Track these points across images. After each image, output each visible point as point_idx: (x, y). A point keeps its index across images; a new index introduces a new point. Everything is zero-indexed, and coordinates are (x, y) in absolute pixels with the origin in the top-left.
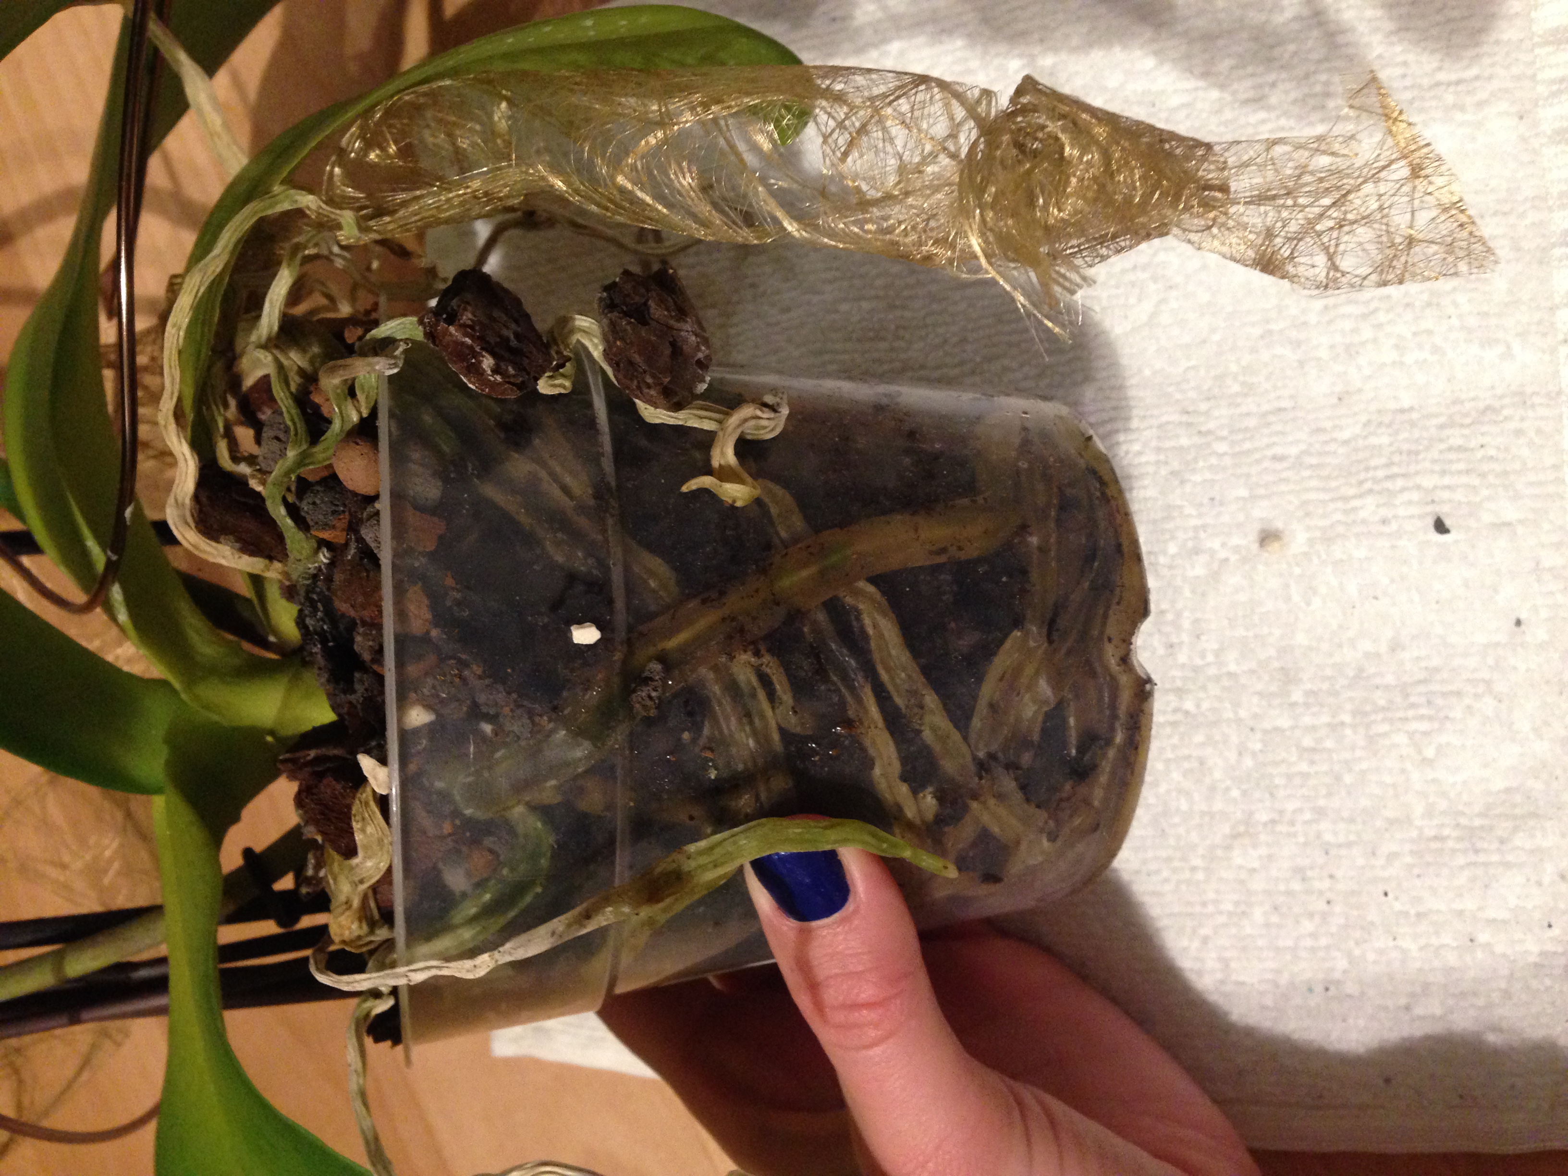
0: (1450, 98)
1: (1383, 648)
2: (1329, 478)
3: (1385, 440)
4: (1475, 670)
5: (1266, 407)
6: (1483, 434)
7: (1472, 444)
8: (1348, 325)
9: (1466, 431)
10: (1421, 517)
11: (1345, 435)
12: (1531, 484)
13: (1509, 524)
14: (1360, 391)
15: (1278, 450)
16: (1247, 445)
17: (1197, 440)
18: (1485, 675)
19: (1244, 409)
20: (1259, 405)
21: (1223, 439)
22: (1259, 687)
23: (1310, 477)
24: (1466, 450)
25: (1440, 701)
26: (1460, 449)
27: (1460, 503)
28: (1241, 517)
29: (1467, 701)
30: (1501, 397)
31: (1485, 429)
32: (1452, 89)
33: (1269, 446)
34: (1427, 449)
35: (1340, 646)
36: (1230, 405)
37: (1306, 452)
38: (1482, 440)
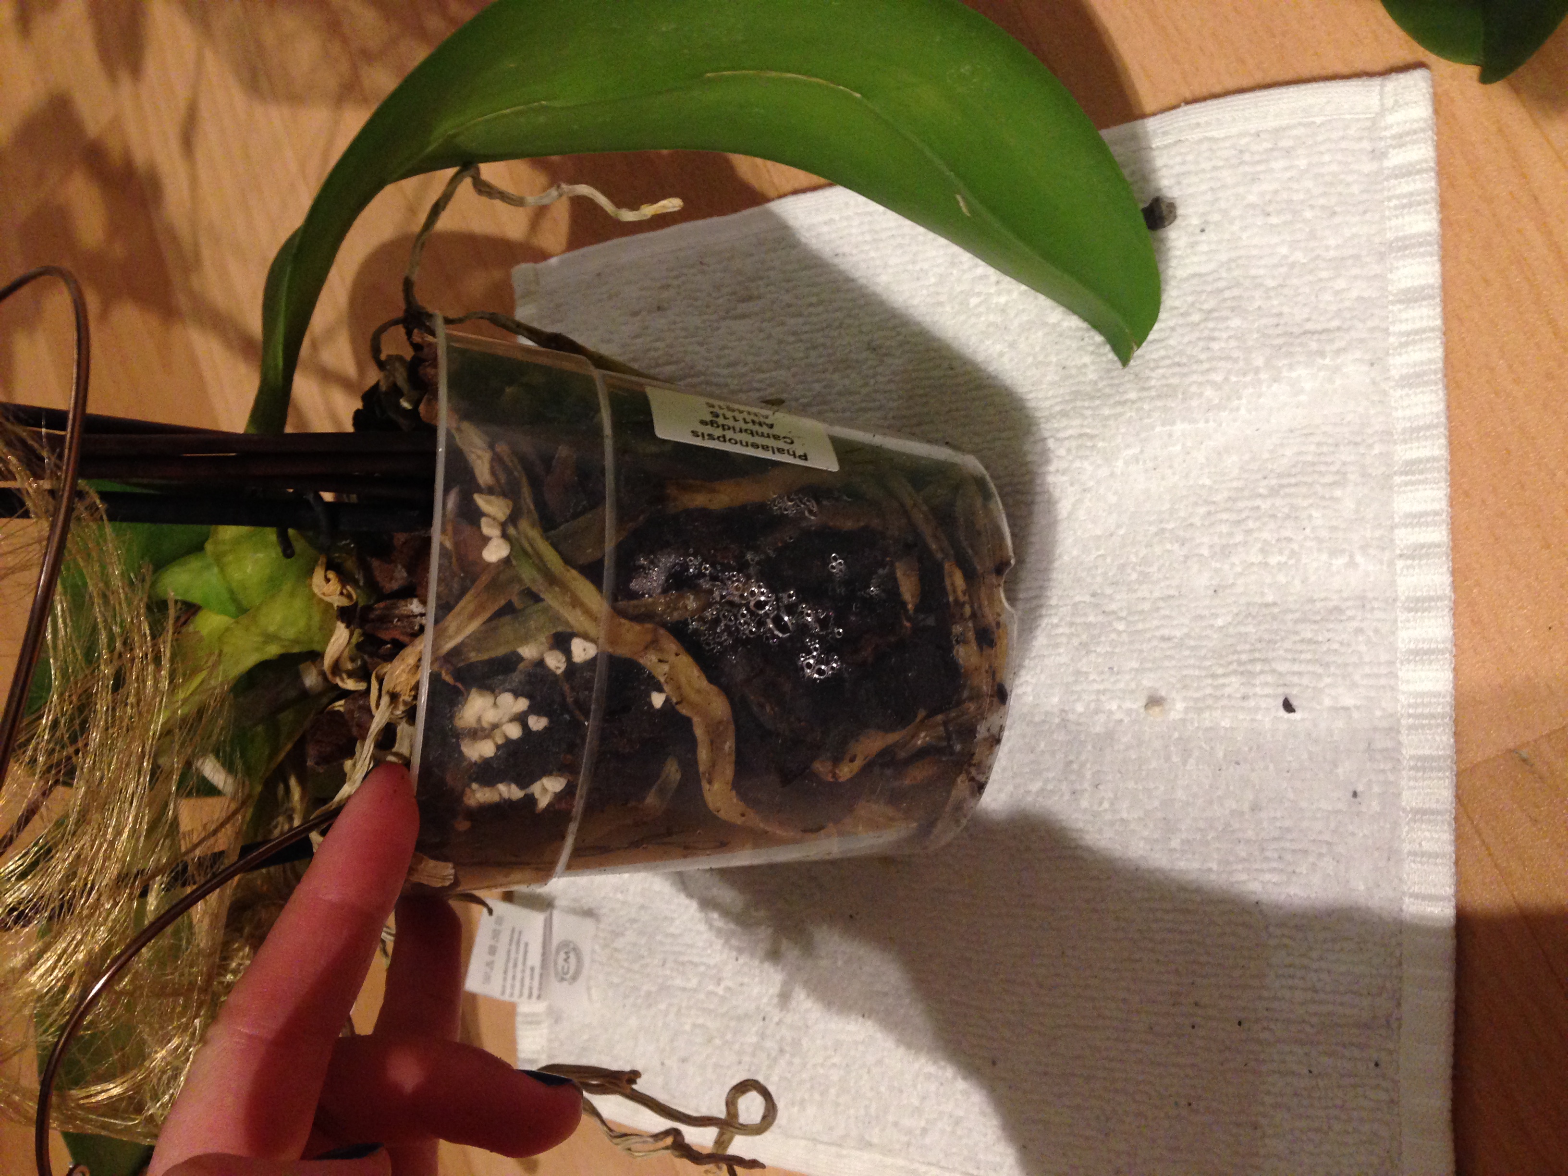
0: (1314, 346)
1: (1246, 807)
2: (1204, 658)
3: (1251, 629)
4: (1320, 832)
5: (1157, 594)
6: (1328, 630)
7: (1320, 639)
8: (1224, 528)
9: (1316, 627)
10: (1275, 696)
11: (1220, 622)
12: (1368, 676)
13: (1346, 709)
14: (1233, 584)
15: (1166, 632)
16: (1140, 626)
17: (1101, 618)
18: (1327, 837)
19: (1140, 594)
20: (1151, 592)
21: (1120, 619)
22: (1146, 833)
23: (1189, 657)
24: (1316, 642)
25: (1289, 857)
26: (1310, 641)
27: (1307, 687)
28: (1133, 685)
29: (1311, 859)
30: (1346, 600)
31: (1331, 626)
32: (1316, 337)
33: (1158, 628)
34: (1282, 639)
35: (1211, 802)
36: (1129, 590)
37: (1188, 636)
38: (1330, 635)
